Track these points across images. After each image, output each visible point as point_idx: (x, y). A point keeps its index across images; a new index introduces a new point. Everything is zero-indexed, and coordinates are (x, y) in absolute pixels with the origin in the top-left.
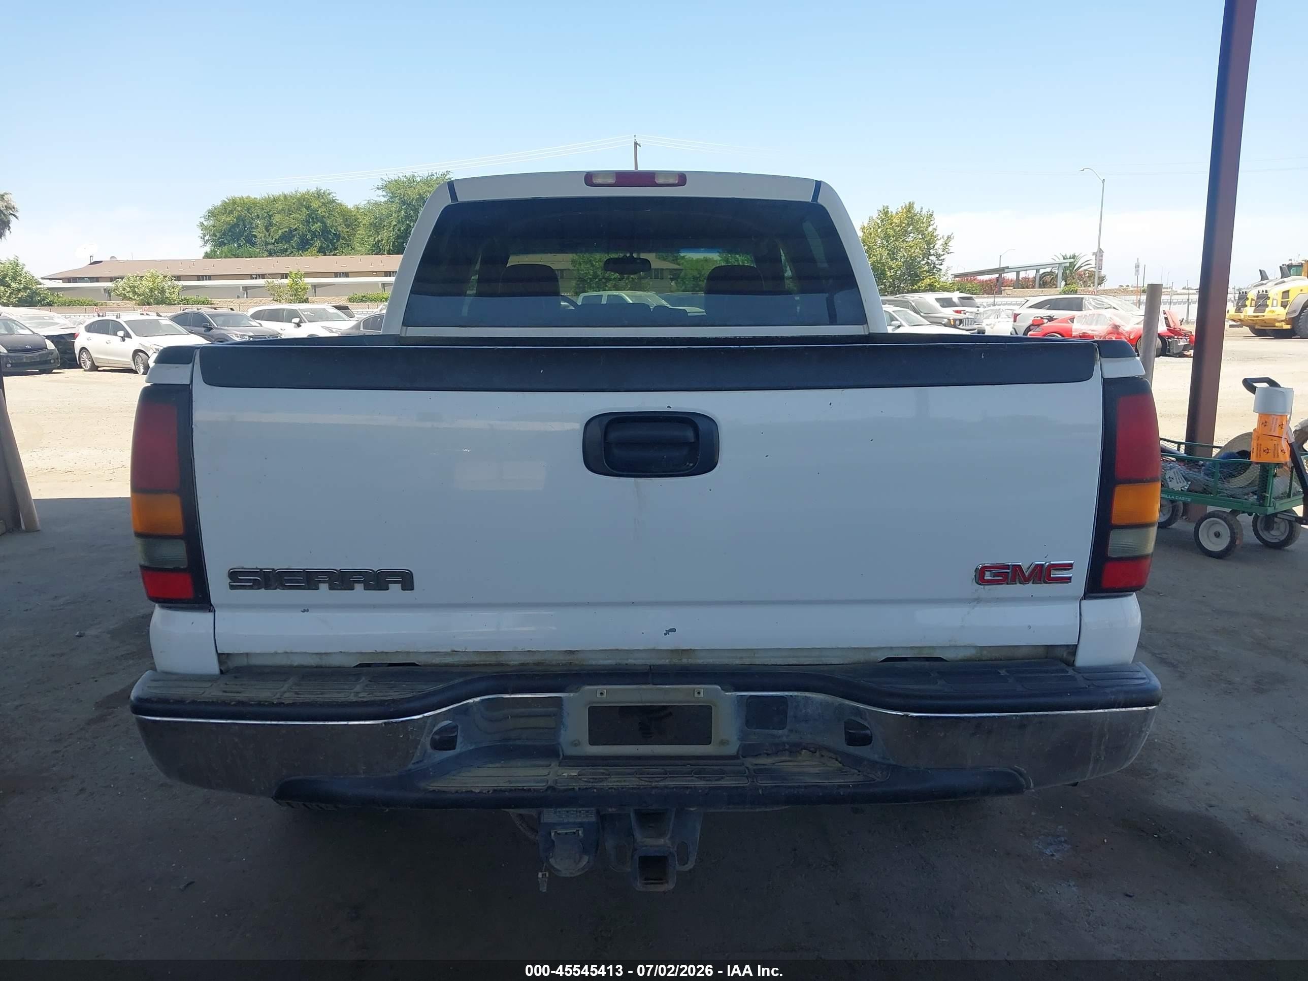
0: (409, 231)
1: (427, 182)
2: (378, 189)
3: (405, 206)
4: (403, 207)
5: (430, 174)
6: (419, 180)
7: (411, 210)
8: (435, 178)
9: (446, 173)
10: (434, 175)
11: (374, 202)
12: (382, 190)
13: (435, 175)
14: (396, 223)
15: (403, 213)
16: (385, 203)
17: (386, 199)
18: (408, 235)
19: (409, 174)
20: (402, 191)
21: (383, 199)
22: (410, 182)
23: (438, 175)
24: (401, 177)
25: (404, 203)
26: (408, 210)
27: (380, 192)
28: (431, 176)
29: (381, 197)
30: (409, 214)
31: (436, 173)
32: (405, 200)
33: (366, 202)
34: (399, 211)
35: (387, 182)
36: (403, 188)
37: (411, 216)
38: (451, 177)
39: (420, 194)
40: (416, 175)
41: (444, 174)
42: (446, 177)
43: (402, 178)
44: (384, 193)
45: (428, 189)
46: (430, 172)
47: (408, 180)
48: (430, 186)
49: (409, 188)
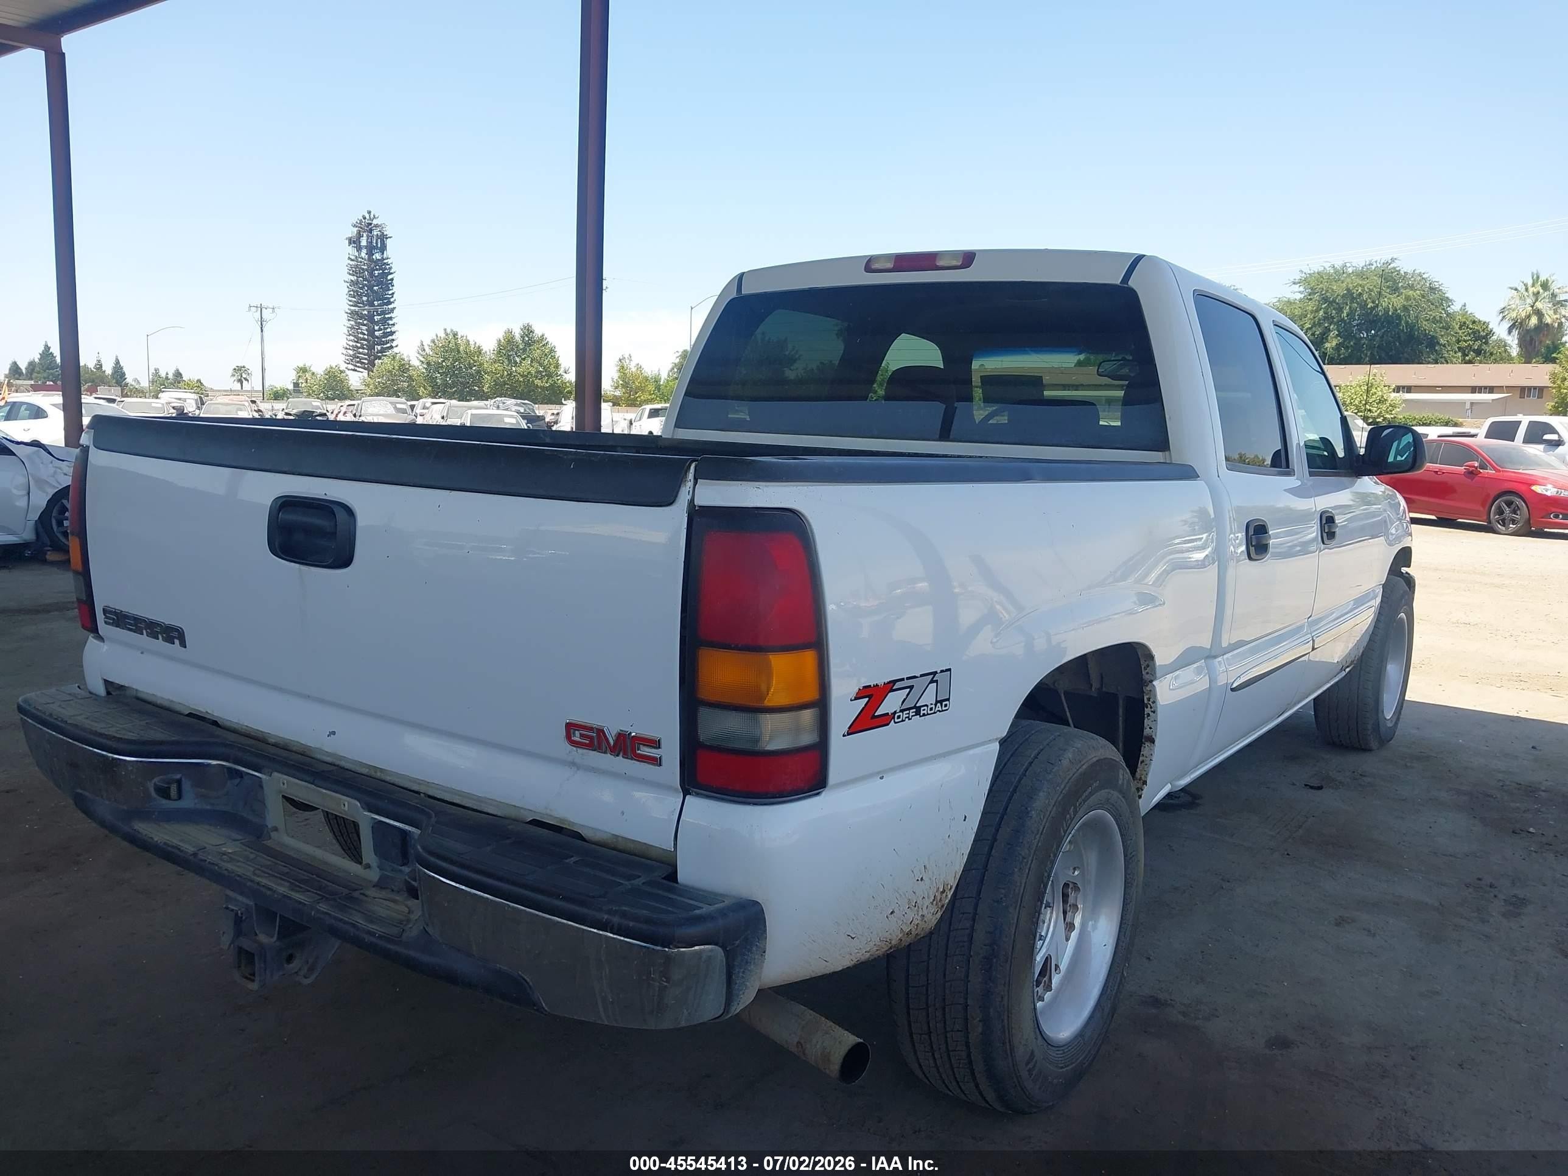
0: (1326, 335)
1: (1361, 274)
2: (1294, 283)
3: (1326, 305)
4: (1323, 306)
5: (1367, 263)
6: (1351, 272)
7: (1334, 309)
8: (1373, 269)
9: (1390, 261)
10: (1372, 265)
11: (1286, 300)
12: (1299, 285)
13: (1375, 264)
14: (1310, 326)
15: (1321, 313)
16: (1301, 300)
17: (1302, 296)
18: (1324, 341)
19: (1338, 264)
20: (1324, 286)
21: (1299, 296)
22: (1339, 274)
23: (1378, 263)
24: (1327, 267)
25: (1325, 300)
26: (1329, 310)
27: (1296, 288)
28: (1369, 265)
29: (1296, 294)
30: (1329, 314)
31: (1376, 262)
32: (1327, 297)
33: (1276, 300)
34: (1317, 311)
35: (1308, 275)
36: (1327, 282)
37: (1333, 318)
38: (1396, 266)
39: (1348, 290)
40: (1348, 265)
41: (1387, 262)
42: (1389, 267)
43: (1328, 269)
44: (1302, 289)
45: (1361, 283)
46: (1367, 260)
47: (1336, 271)
48: (1364, 279)
49: (1336, 281)
